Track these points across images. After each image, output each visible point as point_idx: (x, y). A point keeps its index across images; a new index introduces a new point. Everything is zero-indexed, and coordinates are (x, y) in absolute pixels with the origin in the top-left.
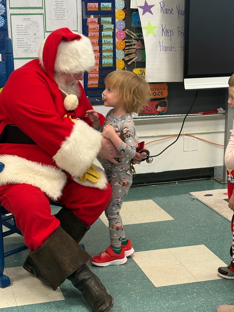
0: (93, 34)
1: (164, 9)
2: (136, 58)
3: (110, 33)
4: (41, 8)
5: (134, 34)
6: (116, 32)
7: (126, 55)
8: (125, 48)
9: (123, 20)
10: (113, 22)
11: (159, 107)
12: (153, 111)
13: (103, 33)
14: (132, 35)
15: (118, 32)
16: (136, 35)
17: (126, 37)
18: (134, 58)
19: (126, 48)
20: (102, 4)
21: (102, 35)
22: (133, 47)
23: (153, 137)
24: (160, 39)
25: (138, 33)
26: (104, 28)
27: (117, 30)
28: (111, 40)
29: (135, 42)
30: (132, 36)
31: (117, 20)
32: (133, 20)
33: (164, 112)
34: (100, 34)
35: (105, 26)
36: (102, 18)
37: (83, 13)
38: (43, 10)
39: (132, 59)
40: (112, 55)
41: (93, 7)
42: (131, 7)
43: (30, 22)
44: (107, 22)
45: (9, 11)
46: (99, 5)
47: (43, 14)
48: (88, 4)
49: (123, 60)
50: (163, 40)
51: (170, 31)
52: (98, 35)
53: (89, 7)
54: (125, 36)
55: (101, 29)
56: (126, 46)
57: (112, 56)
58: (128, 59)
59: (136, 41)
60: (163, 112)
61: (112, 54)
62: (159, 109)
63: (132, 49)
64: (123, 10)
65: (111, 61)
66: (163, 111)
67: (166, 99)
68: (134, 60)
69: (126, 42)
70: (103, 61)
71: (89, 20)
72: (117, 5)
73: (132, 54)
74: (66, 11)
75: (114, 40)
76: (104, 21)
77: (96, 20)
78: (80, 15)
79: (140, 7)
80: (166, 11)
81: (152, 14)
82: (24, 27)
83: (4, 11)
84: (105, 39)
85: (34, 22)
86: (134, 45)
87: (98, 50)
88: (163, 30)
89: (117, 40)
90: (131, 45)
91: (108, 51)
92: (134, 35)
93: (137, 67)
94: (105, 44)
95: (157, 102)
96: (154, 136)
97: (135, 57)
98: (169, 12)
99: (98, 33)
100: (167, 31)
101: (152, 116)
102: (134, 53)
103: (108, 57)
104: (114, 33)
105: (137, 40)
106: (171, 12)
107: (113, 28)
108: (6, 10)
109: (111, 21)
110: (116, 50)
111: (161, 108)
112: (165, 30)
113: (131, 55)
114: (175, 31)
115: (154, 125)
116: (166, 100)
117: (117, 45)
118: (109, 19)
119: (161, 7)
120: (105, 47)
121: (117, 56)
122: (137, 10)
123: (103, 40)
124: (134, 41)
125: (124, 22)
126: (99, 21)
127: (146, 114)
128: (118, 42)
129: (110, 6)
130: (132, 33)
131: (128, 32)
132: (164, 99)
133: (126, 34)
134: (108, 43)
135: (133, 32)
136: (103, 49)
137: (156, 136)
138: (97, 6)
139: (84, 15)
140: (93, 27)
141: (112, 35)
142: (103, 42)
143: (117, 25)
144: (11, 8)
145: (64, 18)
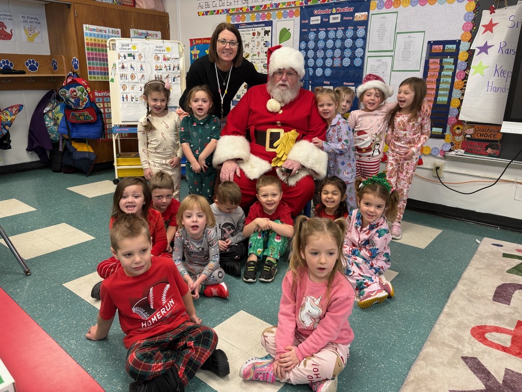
0: (432, 73)
1: (504, 49)
3: (450, 73)
4: (392, 51)
6: (457, 72)
8: (462, 88)
9: (466, 61)
10: (455, 63)
11: (489, 148)
13: (443, 73)
17: (466, 77)
19: (464, 88)
20: (446, 46)
21: (442, 75)
24: (490, 79)
26: (445, 69)
28: (450, 80)
31: (459, 61)
33: (496, 155)
34: (440, 74)
35: (446, 66)
36: (444, 59)
37: (427, 54)
38: (393, 53)
41: (438, 49)
42: (472, 48)
43: (381, 63)
44: (449, 63)
45: (367, 54)
46: (444, 47)
47: (392, 56)
48: (433, 46)
49: (459, 99)
51: (508, 72)
52: (437, 75)
53: (434, 49)
55: (442, 68)
56: (464, 86)
57: (448, 95)
60: (493, 155)
61: (448, 92)
62: (489, 151)
64: (467, 51)
65: (446, 99)
69: (465, 82)
70: (438, 98)
71: (431, 61)
72: (461, 47)
74: (412, 53)
75: (453, 80)
76: (446, 62)
77: (438, 61)
78: (424, 57)
79: (478, 48)
81: (488, 54)
82: (376, 66)
83: (362, 54)
84: (444, 79)
85: (384, 63)
87: (435, 88)
88: (496, 70)
89: (456, 80)
91: (444, 89)
94: (443, 82)
98: (512, 52)
99: (437, 73)
100: (503, 72)
103: (444, 95)
104: (454, 74)
107: (453, 68)
108: (364, 53)
109: (452, 62)
110: (453, 89)
111: (492, 150)
112: (499, 71)
116: (499, 143)
117: (455, 85)
118: (452, 60)
119: (500, 48)
120: (442, 86)
121: (454, 94)
123: (442, 79)
125: (466, 63)
126: (441, 61)
127: (473, 153)
128: (457, 82)
129: (455, 48)
131: (468, 72)
133: (466, 75)
134: (447, 82)
136: (440, 88)
138: (442, 48)
139: (428, 56)
140: (434, 68)
141: (451, 75)
142: (441, 81)
143: (459, 66)
144: (369, 52)
145: (410, 59)
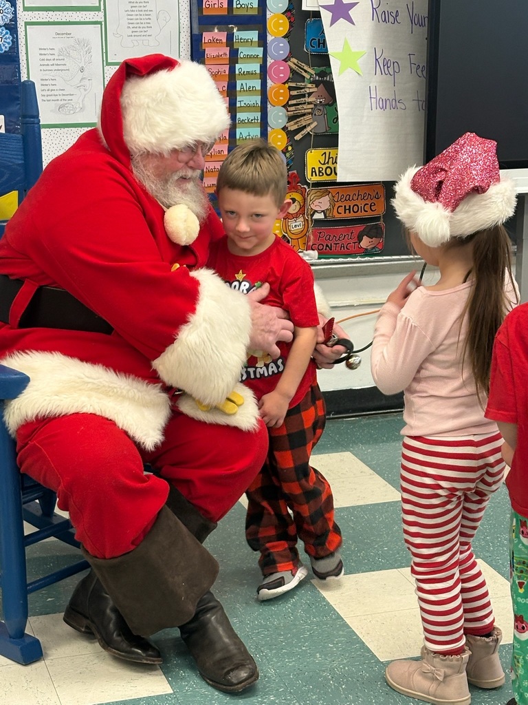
0: (215, 69)
1: (379, 11)
2: (312, 126)
3: (256, 67)
4: (97, 9)
5: (309, 70)
6: (268, 64)
7: (291, 119)
8: (288, 102)
9: (284, 37)
10: (262, 41)
11: (365, 237)
12: (351, 247)
13: (238, 66)
14: (306, 71)
15: (272, 65)
16: (313, 72)
17: (291, 76)
18: (309, 125)
19: (291, 102)
21: (237, 72)
22: (307, 99)
23: (351, 306)
24: (370, 82)
25: (319, 67)
26: (242, 56)
27: (270, 61)
28: (257, 84)
29: (311, 87)
30: (304, 74)
31: (270, 38)
32: (308, 38)
33: (377, 249)
34: (232, 70)
35: (244, 51)
36: (235, 33)
37: (193, 20)
38: (101, 14)
39: (305, 127)
40: (259, 118)
41: (216, 6)
42: (304, 8)
43: (71, 41)
44: (248, 43)
45: (23, 17)
46: (231, 3)
47: (100, 23)
49: (284, 129)
50: (378, 83)
51: (394, 63)
52: (227, 73)
53: (208, 6)
54: (289, 74)
55: (234, 57)
56: (292, 98)
57: (259, 121)
58: (296, 127)
59: (314, 85)
60: (374, 250)
61: (259, 115)
62: (365, 242)
63: (305, 103)
64: (283, 13)
65: (256, 132)
66: (374, 248)
67: (382, 219)
68: (308, 129)
69: (290, 89)
70: (238, 131)
71: (207, 36)
72: (270, 2)
73: (304, 115)
74: (153, 17)
75: (264, 84)
76: (241, 39)
77: (223, 37)
78: (185, 26)
79: (325, 7)
80: (385, 17)
81: (353, 24)
82: (56, 52)
83: (10, 16)
84: (244, 82)
85: (79, 42)
86: (310, 94)
88: (376, 60)
89: (269, 83)
90: (303, 96)
91: (248, 108)
92: (310, 72)
93: (316, 146)
94: (243, 91)
95: (360, 228)
96: (353, 306)
97: (312, 123)
98: (391, 19)
99: (227, 68)
100: (386, 64)
101: (349, 259)
102: (309, 113)
103: (250, 123)
104: (264, 68)
105: (317, 83)
106: (395, 19)
107: (261, 56)
108: (15, 13)
109: (256, 39)
110: (269, 106)
111: (371, 240)
112: (381, 61)
113: (302, 118)
114: (405, 64)
115: (353, 281)
116: (381, 223)
117: (271, 95)
118: (253, 35)
119: (373, 8)
120: (242, 100)
121: (271, 119)
122: (317, 14)
123: (239, 83)
124: (310, 85)
125: (286, 41)
126: (230, 37)
127: (335, 255)
128: (272, 88)
129: (256, 5)
130: (306, 68)
131: (294, 64)
132: (377, 219)
133: (292, 70)
134: (250, 91)
135: (308, 64)
136: (238, 105)
137: (357, 306)
138: (225, 5)
139: (195, 26)
140: (215, 54)
141: (258, 71)
142: (238, 88)
143: (271, 49)
144: (26, 9)
145: (150, 32)
